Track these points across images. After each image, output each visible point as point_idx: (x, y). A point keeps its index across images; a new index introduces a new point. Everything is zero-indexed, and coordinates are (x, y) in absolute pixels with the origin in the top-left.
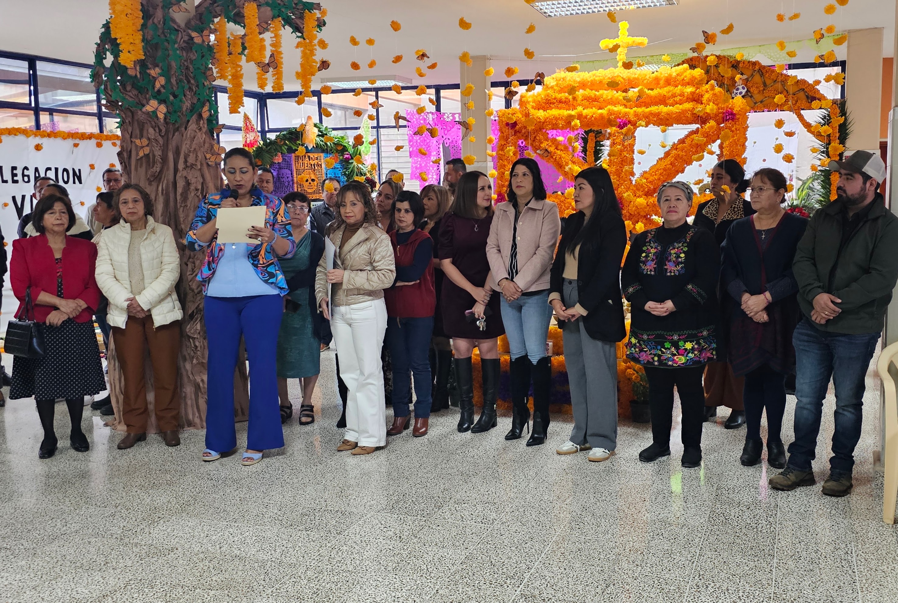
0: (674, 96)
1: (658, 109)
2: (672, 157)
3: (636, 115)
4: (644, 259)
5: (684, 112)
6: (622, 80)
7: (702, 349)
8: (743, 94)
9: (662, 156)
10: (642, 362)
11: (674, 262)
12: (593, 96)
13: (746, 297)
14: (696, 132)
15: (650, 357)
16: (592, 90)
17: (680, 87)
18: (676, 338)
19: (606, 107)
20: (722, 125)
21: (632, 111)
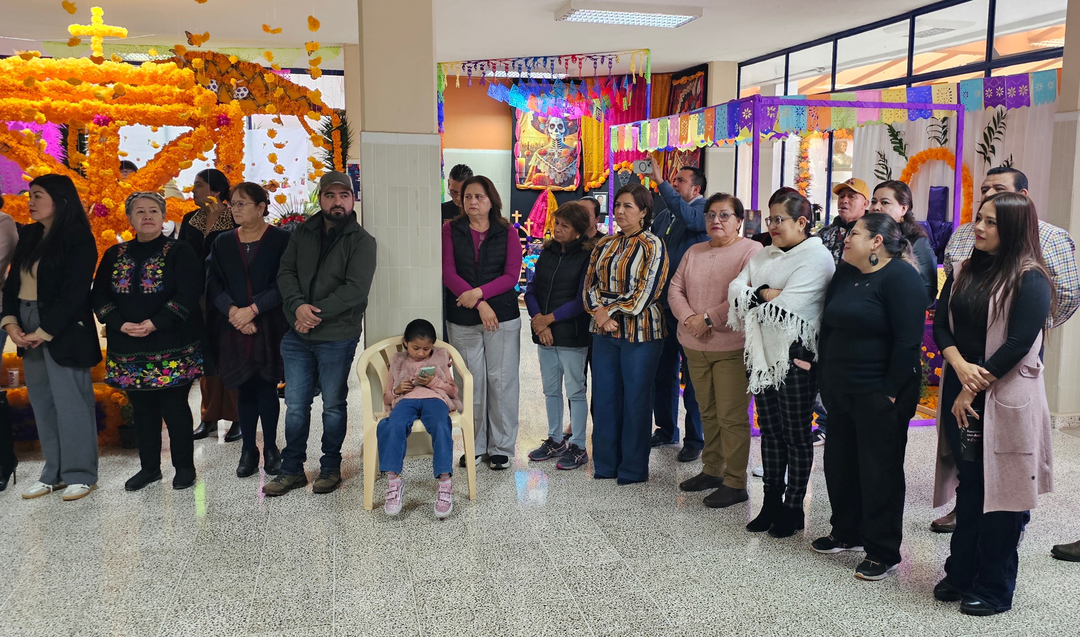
0: (161, 94)
1: (144, 108)
2: (164, 159)
3: (118, 111)
4: (116, 277)
5: (173, 113)
6: (99, 72)
7: (189, 367)
8: (245, 96)
9: (153, 158)
10: (123, 386)
11: (150, 279)
12: (64, 87)
13: (233, 309)
14: (189, 134)
15: (131, 380)
16: (61, 80)
17: (167, 86)
18: (158, 358)
19: (81, 100)
20: (217, 130)
21: (113, 107)
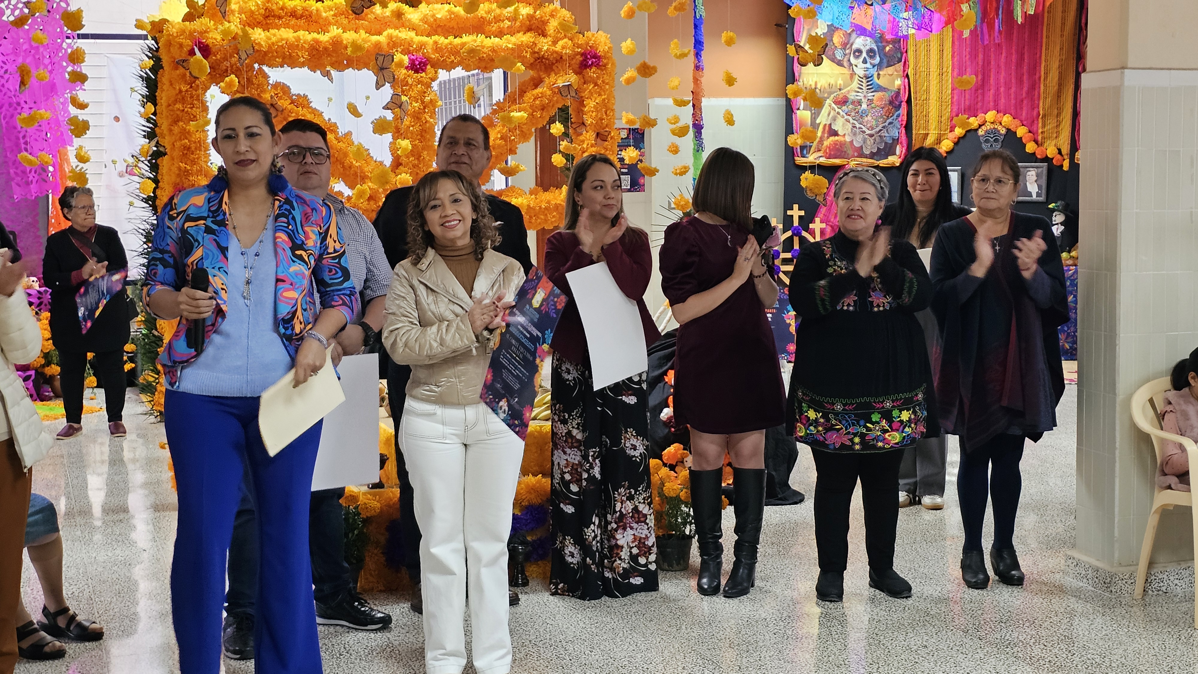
3: (437, 48)
15: (847, 437)
18: (888, 405)
19: (384, 30)
21: (429, 41)
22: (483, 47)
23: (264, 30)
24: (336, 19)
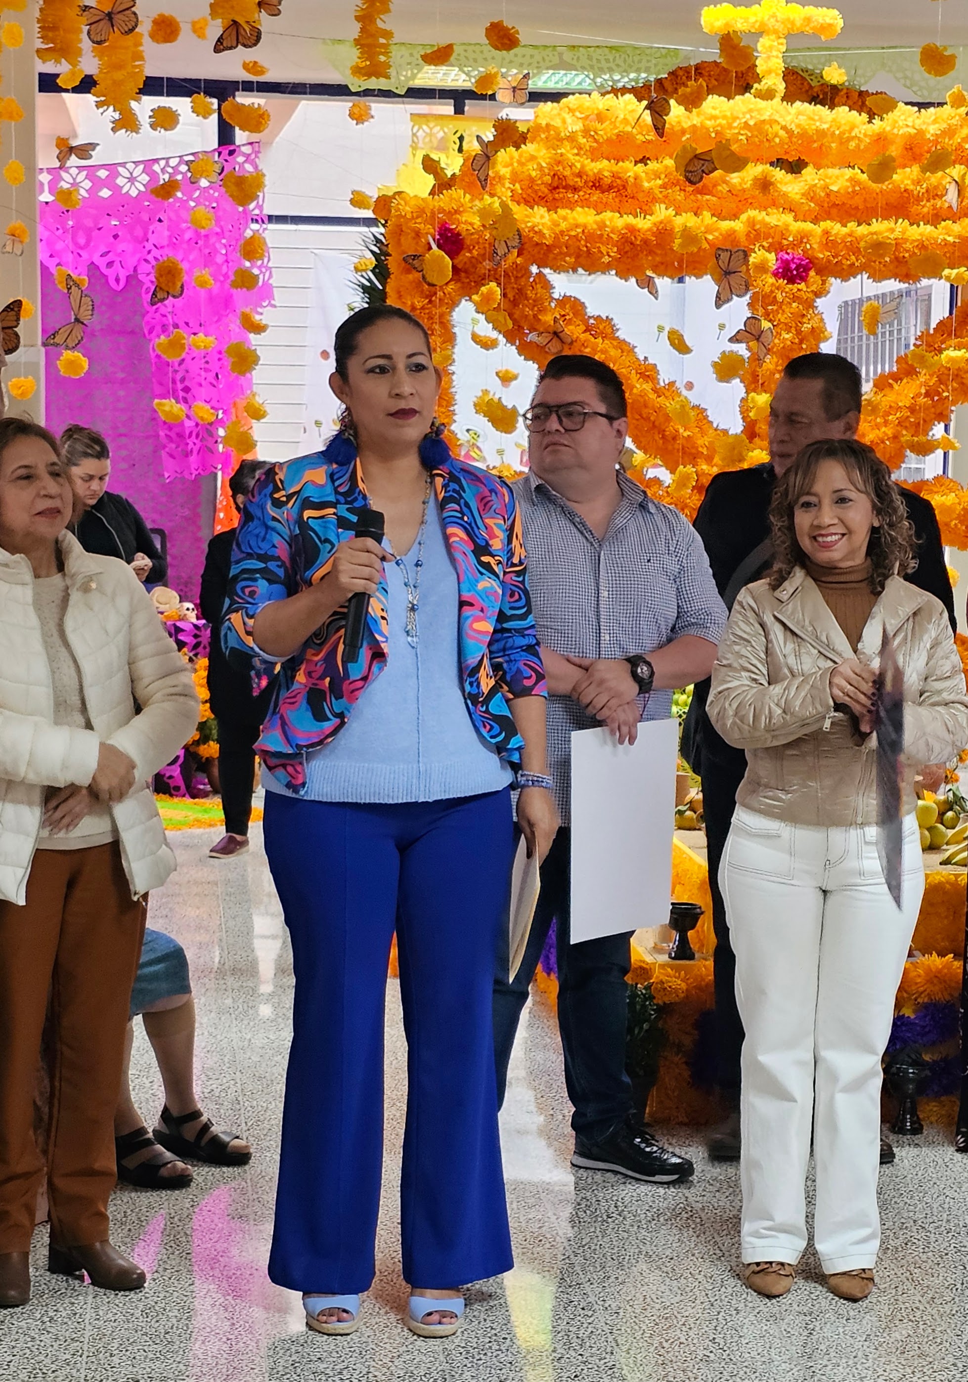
19: (741, 212)
22: (906, 240)
23: (549, 210)
24: (665, 193)
